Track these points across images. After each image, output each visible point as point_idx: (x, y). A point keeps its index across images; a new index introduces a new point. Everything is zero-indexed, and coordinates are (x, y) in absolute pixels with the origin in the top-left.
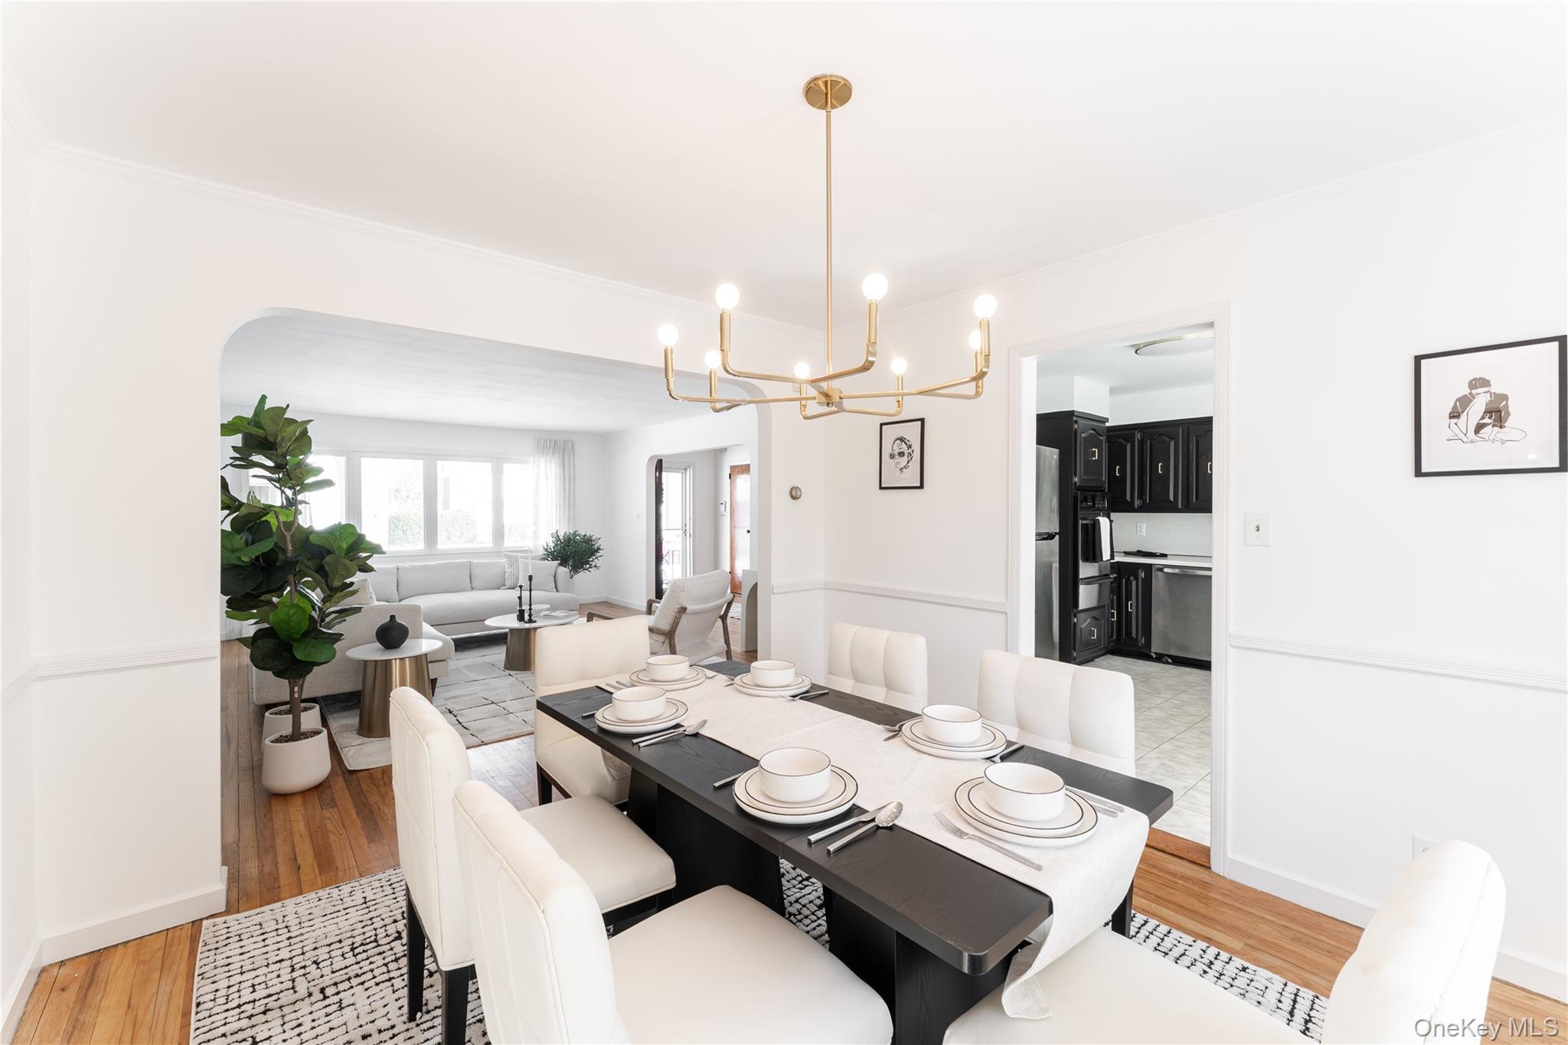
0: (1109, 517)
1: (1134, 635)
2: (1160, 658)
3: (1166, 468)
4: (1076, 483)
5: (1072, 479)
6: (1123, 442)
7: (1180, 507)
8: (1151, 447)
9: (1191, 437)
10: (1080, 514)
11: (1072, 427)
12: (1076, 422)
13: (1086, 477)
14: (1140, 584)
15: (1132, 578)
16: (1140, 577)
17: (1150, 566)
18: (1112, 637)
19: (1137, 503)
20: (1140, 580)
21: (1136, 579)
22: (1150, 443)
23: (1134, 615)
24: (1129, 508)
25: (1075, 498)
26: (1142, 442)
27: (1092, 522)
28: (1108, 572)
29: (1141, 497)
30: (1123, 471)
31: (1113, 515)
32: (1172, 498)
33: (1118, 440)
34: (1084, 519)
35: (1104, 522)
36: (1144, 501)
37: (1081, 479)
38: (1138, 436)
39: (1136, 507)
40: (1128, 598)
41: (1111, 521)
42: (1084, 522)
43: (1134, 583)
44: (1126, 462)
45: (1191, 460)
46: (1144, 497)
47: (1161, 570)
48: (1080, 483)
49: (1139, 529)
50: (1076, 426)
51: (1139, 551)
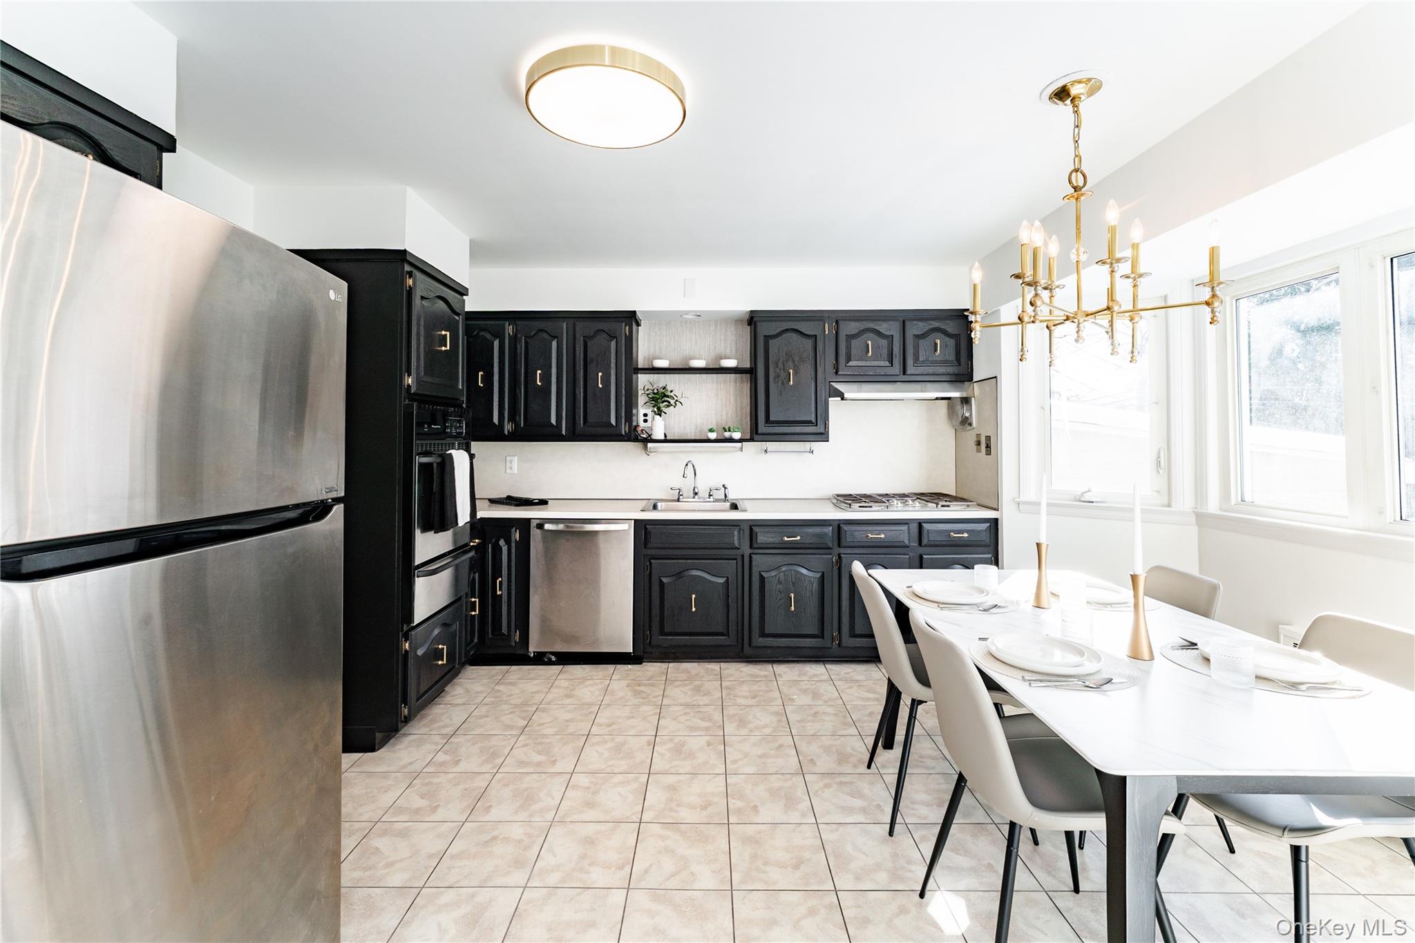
0: (468, 450)
1: (504, 630)
2: (540, 659)
3: (546, 378)
4: (409, 386)
5: (402, 379)
6: (488, 336)
7: (564, 433)
8: (526, 347)
9: (577, 336)
10: (417, 445)
11: (403, 282)
12: (410, 274)
13: (429, 379)
14: (513, 550)
15: (502, 542)
16: (513, 540)
17: (527, 521)
18: (472, 641)
19: (508, 427)
20: (513, 545)
21: (508, 542)
22: (526, 343)
23: (505, 599)
24: (495, 435)
25: (408, 415)
26: (514, 339)
27: (439, 460)
28: (466, 540)
29: (512, 418)
30: (488, 379)
31: (476, 446)
32: (553, 421)
33: (481, 334)
34: (426, 454)
35: (460, 458)
36: (517, 425)
37: (418, 380)
38: (510, 330)
39: (506, 433)
40: (496, 574)
41: (472, 457)
42: (425, 460)
43: (505, 549)
44: (493, 366)
45: (578, 368)
46: (517, 418)
47: (540, 526)
48: (417, 389)
49: (508, 464)
50: (410, 282)
51: (509, 498)
